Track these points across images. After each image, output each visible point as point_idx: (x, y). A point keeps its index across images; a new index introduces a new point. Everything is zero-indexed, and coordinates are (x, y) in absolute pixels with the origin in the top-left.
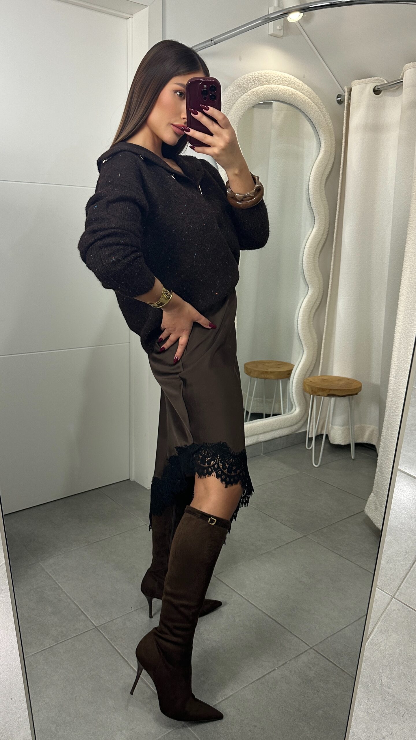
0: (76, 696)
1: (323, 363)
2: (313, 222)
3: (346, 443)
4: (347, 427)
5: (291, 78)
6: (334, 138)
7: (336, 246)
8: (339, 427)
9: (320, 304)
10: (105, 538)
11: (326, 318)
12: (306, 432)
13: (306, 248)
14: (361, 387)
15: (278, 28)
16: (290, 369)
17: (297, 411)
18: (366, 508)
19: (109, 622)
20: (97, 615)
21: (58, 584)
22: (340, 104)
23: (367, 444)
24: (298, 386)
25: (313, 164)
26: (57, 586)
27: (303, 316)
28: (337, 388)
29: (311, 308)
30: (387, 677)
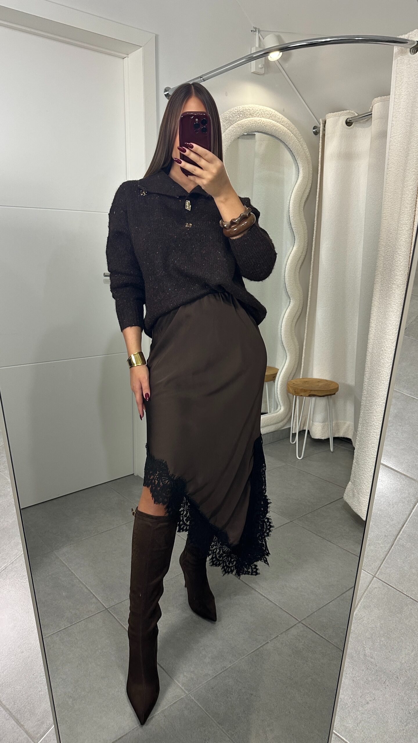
0: (90, 672)
1: (304, 366)
2: (294, 241)
3: (326, 438)
4: (327, 423)
5: (272, 112)
6: (311, 165)
7: (314, 262)
8: (320, 424)
9: (300, 314)
10: (113, 528)
11: (306, 326)
12: (290, 428)
13: (287, 264)
14: (338, 388)
15: (260, 66)
16: (275, 373)
17: (282, 409)
18: (345, 495)
19: (118, 604)
20: (107, 598)
21: (71, 571)
22: (316, 135)
23: (344, 438)
24: (283, 388)
25: (292, 189)
26: (70, 573)
27: (286, 325)
28: (317, 389)
29: (293, 318)
30: (369, 649)
